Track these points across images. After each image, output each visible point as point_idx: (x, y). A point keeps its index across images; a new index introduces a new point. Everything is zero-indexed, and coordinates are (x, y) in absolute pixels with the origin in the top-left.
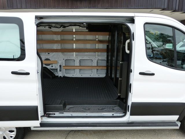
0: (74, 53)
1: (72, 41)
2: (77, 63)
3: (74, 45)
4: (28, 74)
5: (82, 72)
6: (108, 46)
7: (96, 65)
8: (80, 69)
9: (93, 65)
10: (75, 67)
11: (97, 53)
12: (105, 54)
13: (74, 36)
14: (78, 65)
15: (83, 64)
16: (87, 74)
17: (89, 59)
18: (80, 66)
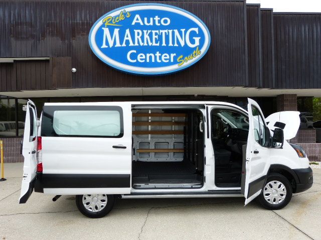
0: (150, 135)
1: (147, 123)
2: (152, 146)
3: (150, 126)
4: (125, 148)
5: (157, 156)
6: (185, 128)
7: (172, 148)
8: (155, 153)
9: (170, 148)
10: (149, 150)
11: (173, 135)
12: (182, 136)
13: (150, 118)
14: (153, 148)
15: (158, 147)
16: (163, 158)
17: (165, 141)
18: (155, 149)
